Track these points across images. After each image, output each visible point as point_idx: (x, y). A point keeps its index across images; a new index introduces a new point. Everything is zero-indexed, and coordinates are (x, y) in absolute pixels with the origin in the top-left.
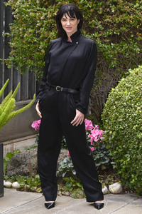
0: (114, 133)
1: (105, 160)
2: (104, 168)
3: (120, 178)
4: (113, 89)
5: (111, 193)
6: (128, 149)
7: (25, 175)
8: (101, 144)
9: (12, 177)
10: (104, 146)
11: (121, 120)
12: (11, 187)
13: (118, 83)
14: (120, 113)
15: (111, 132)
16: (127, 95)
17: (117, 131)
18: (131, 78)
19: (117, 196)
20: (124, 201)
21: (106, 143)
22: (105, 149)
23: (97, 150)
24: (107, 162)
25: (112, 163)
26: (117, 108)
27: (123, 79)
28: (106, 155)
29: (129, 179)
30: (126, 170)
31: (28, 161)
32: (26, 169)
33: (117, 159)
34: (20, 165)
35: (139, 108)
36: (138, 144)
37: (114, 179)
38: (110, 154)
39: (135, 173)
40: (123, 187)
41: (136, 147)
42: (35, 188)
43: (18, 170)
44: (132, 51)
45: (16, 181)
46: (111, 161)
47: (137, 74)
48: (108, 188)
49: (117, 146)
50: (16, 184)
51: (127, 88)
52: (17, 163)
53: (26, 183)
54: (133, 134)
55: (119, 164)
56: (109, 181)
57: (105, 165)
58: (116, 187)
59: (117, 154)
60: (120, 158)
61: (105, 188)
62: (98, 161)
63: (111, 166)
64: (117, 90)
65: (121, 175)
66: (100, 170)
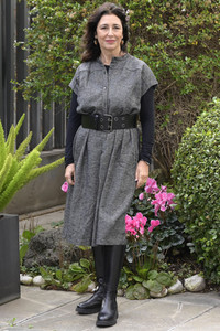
0: (191, 197)
1: (177, 240)
2: (177, 252)
3: (202, 269)
4: (188, 129)
5: (188, 291)
6: (213, 221)
7: (53, 264)
8: (172, 214)
9: (33, 269)
10: (175, 218)
11: (202, 176)
12: (31, 284)
13: (195, 120)
14: (201, 166)
15: (186, 196)
16: (210, 138)
17: (196, 194)
18: (216, 112)
19: (198, 295)
20: (209, 303)
21: (178, 214)
22: (177, 223)
23: (165, 224)
24: (181, 242)
25: (189, 244)
26: (195, 158)
27: (204, 113)
28: (179, 232)
29: (216, 269)
30: (211, 255)
31: (57, 243)
32: (55, 256)
33: (196, 238)
34: (45, 249)
37: (193, 269)
38: (186, 231)
40: (206, 281)
42: (70, 284)
43: (41, 257)
45: (39, 274)
46: (186, 241)
48: (183, 283)
49: (196, 217)
50: (38, 279)
51: (211, 126)
52: (39, 246)
53: (55, 277)
55: (200, 245)
56: (185, 273)
57: (178, 248)
58: (195, 281)
59: (196, 229)
60: (202, 236)
61: (179, 283)
62: (167, 241)
63: (187, 248)
64: (195, 130)
65: (202, 262)
66: (169, 256)
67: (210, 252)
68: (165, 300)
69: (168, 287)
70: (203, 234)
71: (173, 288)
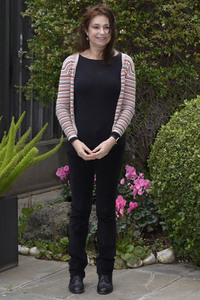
0: (164, 184)
1: (151, 219)
2: (151, 229)
3: (172, 244)
4: (163, 126)
5: (159, 262)
6: (182, 205)
7: (47, 238)
8: (148, 197)
9: (31, 241)
10: (150, 201)
11: (173, 167)
12: (28, 254)
13: (169, 118)
14: (172, 158)
15: (160, 183)
16: (181, 134)
17: (168, 182)
18: (186, 112)
19: (168, 266)
20: (177, 273)
21: (153, 197)
22: (152, 205)
23: (142, 206)
24: (154, 221)
25: (161, 223)
26: (168, 151)
27: (176, 113)
29: (184, 245)
30: (180, 233)
31: (50, 220)
32: (48, 231)
33: (168, 218)
34: (40, 225)
35: (197, 151)
36: (196, 199)
37: (164, 244)
38: (159, 211)
39: (191, 237)
40: (175, 254)
41: (193, 202)
42: (60, 255)
43: (37, 232)
44: (187, 76)
45: (34, 246)
46: (160, 220)
47: (195, 106)
48: (156, 256)
49: (168, 201)
50: (34, 250)
51: (182, 124)
52: (36, 222)
53: (48, 249)
54: (188, 185)
55: (171, 224)
56: (158, 247)
57: (152, 225)
58: (166, 254)
59: (167, 211)
60: (172, 217)
61: (152, 256)
62: (142, 220)
63: (160, 227)
64: (168, 127)
65: (172, 239)
66: (145, 232)
67: (179, 230)
68: (140, 270)
69: (143, 259)
70: (174, 215)
71: (147, 260)
